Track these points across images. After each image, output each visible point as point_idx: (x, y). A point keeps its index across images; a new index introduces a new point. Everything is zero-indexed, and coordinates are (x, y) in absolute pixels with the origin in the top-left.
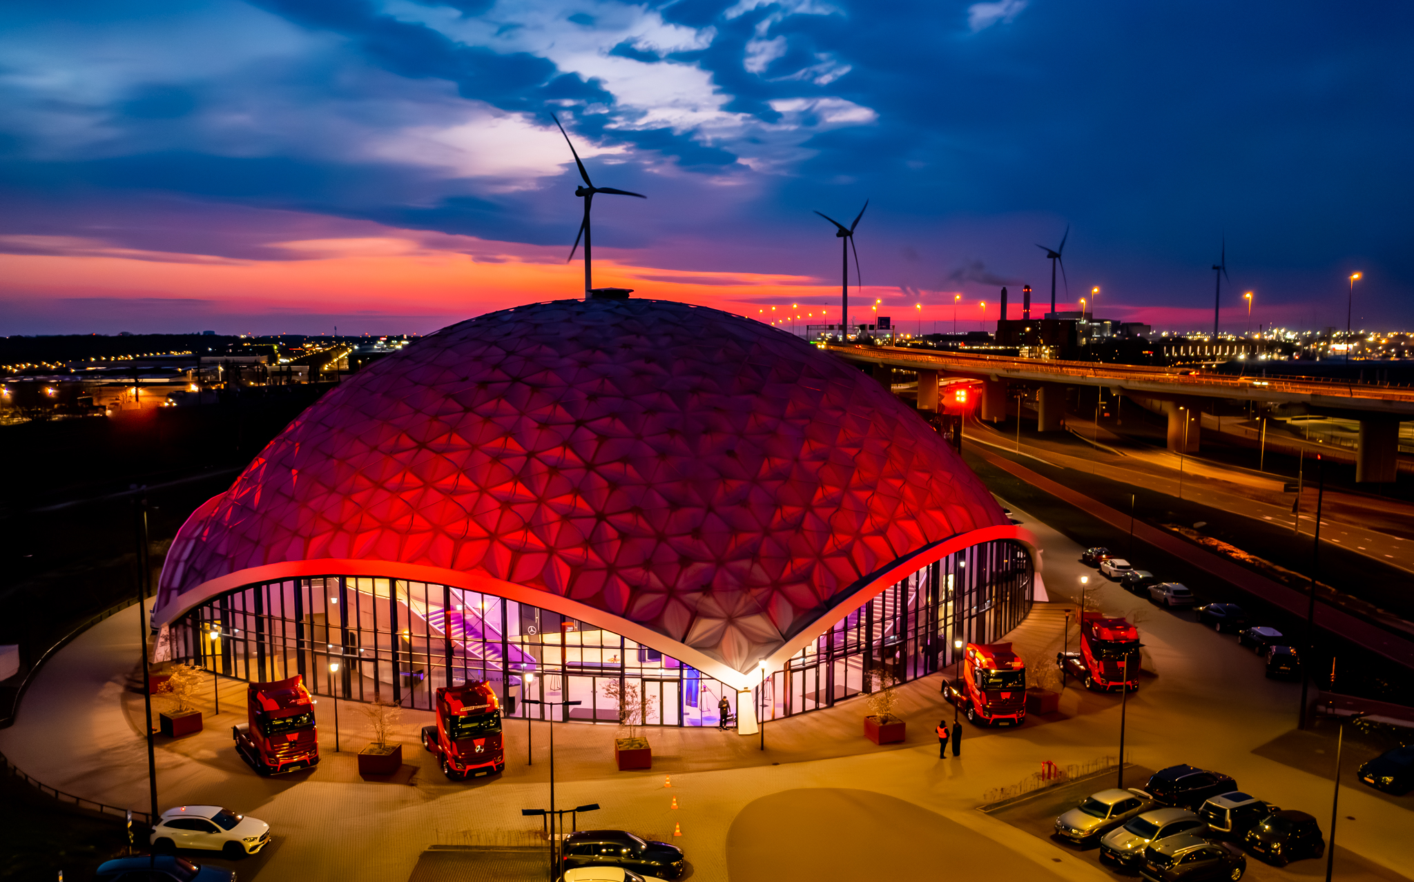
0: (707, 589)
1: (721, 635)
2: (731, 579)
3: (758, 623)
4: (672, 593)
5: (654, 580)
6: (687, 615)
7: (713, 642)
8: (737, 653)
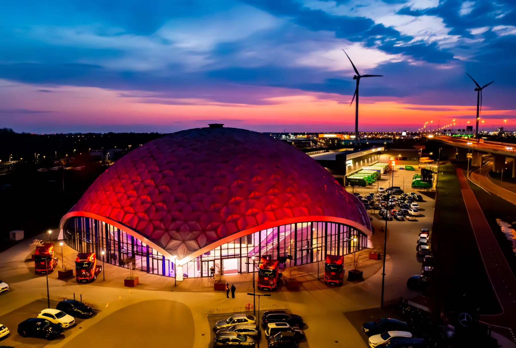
0: (178, 230)
1: (178, 246)
2: (188, 228)
3: (193, 244)
4: (167, 230)
5: (162, 226)
6: (169, 238)
7: (175, 249)
8: (183, 254)
